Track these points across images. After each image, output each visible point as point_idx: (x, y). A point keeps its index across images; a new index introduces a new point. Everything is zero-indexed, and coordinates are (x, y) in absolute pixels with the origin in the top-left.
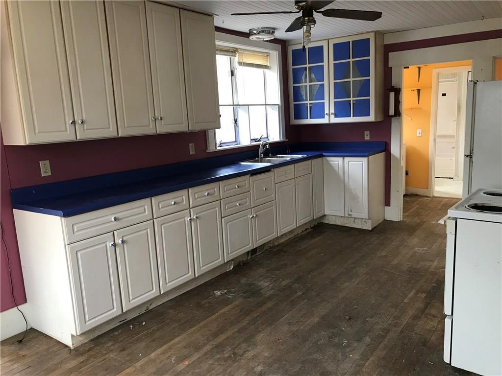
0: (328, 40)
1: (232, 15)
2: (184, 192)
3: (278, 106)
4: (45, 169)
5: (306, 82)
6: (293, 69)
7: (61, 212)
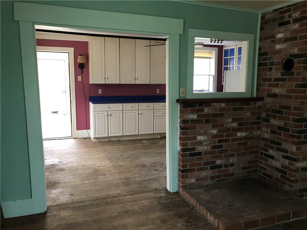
0: (236, 45)
1: (145, 46)
2: (137, 104)
3: (213, 76)
4: (100, 92)
5: (230, 65)
6: (224, 59)
7: (92, 102)
